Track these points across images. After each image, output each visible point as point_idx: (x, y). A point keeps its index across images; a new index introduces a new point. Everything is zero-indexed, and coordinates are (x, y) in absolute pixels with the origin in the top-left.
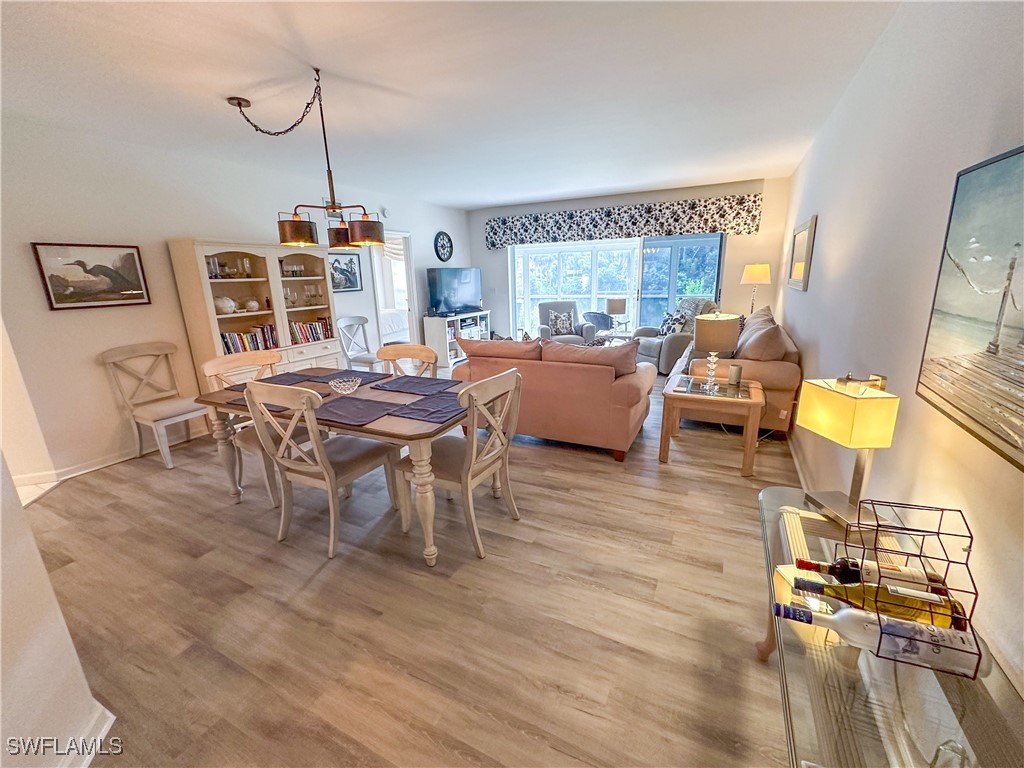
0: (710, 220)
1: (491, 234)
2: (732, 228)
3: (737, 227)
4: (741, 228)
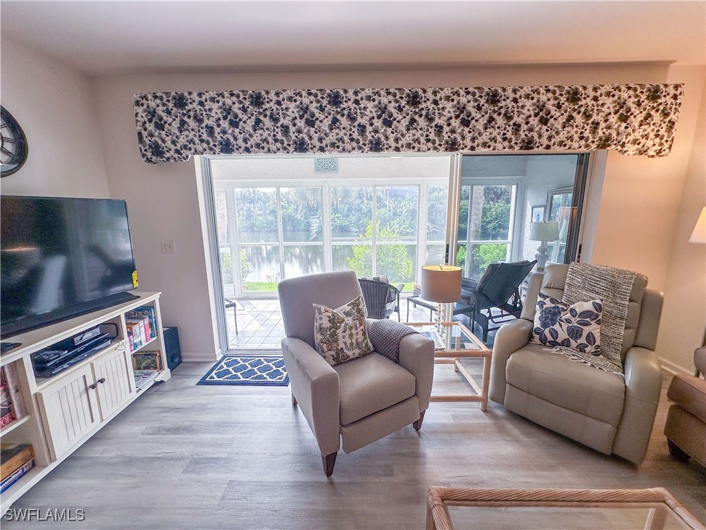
0: (603, 125)
1: (151, 127)
2: (635, 142)
3: (643, 141)
4: (650, 143)
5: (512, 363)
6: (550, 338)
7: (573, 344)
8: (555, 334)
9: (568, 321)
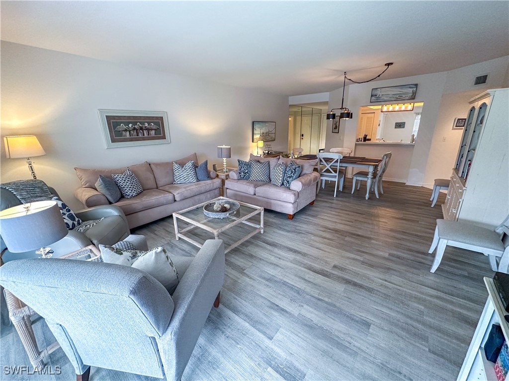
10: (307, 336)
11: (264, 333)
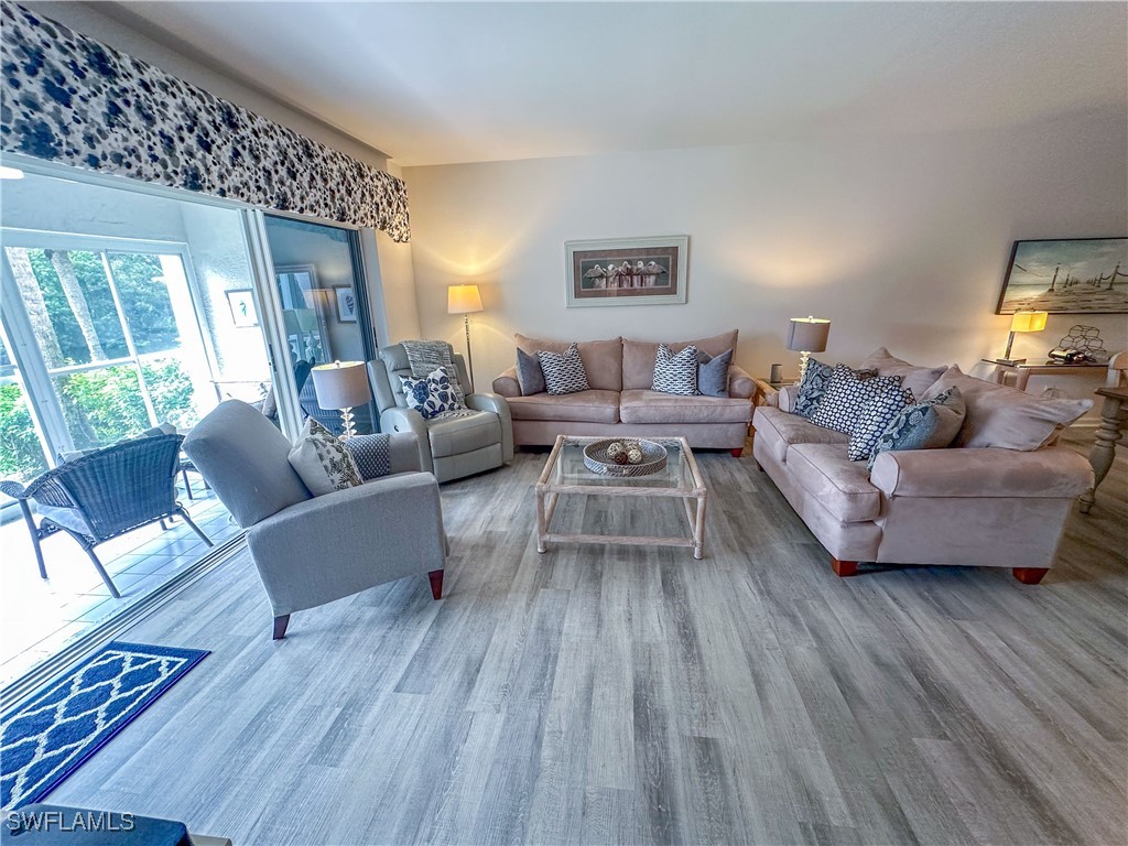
5: (436, 436)
6: (430, 410)
7: (446, 406)
8: (432, 404)
9: (436, 390)
10: (423, 743)
11: (406, 676)
